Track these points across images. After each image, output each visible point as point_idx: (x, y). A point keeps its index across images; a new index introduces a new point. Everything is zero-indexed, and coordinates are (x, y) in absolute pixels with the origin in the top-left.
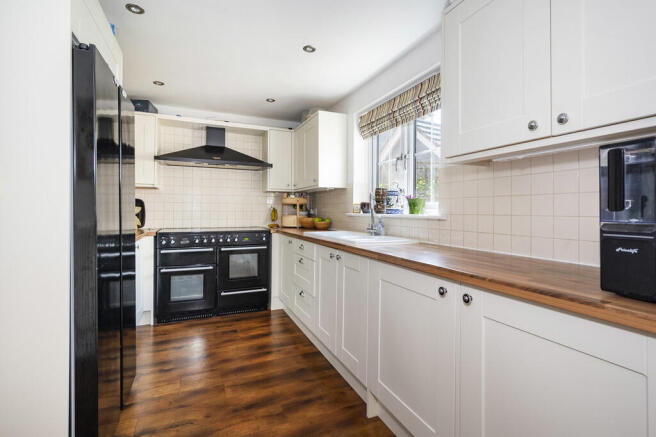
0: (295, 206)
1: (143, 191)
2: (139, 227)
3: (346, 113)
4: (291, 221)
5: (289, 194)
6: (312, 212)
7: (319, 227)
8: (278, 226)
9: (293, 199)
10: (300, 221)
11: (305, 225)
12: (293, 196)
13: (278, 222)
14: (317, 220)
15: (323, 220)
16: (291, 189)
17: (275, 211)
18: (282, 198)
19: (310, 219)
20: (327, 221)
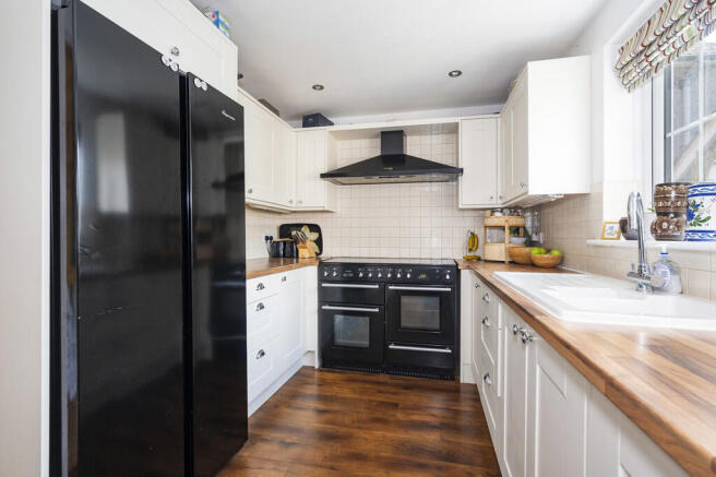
0: (503, 228)
1: (320, 215)
2: (317, 254)
3: (589, 53)
4: (496, 251)
5: (493, 210)
6: (535, 238)
7: (538, 262)
8: (479, 259)
9: (498, 219)
10: (510, 253)
11: (518, 260)
12: (498, 214)
13: (478, 253)
14: (535, 251)
15: (548, 251)
16: (498, 204)
17: (473, 235)
18: (484, 217)
19: (527, 249)
20: (556, 253)
